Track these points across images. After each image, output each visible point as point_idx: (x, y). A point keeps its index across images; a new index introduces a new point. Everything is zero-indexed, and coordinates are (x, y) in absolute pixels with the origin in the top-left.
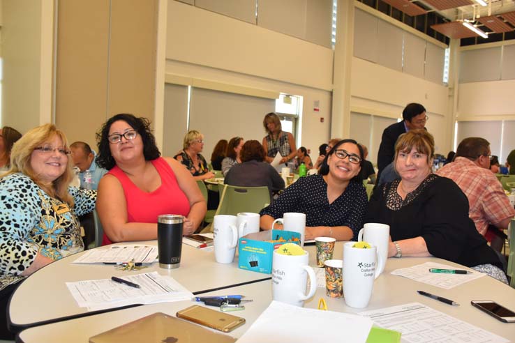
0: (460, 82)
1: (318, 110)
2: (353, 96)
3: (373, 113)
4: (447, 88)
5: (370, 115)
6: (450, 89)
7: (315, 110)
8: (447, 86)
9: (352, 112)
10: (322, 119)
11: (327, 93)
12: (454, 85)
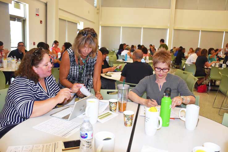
0: (102, 6)
1: (39, 15)
2: (60, 9)
3: (67, 20)
4: (96, 9)
5: (65, 20)
6: (97, 9)
7: (37, 15)
8: (96, 8)
9: (59, 19)
10: (41, 22)
11: (43, 4)
12: (99, 8)
